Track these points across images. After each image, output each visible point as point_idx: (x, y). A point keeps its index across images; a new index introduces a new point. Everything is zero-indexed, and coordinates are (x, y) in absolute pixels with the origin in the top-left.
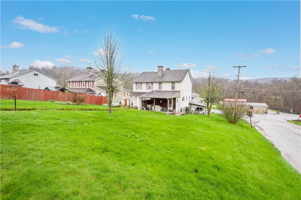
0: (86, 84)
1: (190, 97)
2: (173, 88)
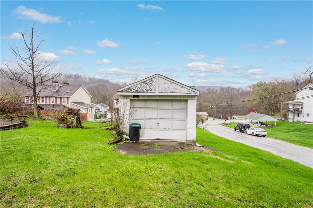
0: (56, 100)
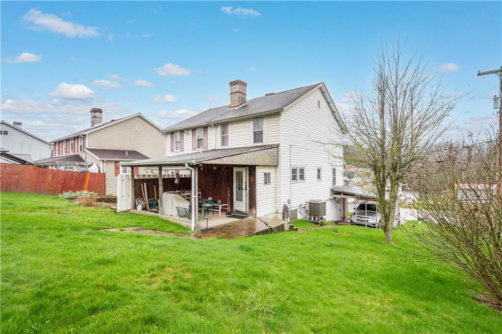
0: (75, 144)
1: (334, 170)
2: (258, 136)
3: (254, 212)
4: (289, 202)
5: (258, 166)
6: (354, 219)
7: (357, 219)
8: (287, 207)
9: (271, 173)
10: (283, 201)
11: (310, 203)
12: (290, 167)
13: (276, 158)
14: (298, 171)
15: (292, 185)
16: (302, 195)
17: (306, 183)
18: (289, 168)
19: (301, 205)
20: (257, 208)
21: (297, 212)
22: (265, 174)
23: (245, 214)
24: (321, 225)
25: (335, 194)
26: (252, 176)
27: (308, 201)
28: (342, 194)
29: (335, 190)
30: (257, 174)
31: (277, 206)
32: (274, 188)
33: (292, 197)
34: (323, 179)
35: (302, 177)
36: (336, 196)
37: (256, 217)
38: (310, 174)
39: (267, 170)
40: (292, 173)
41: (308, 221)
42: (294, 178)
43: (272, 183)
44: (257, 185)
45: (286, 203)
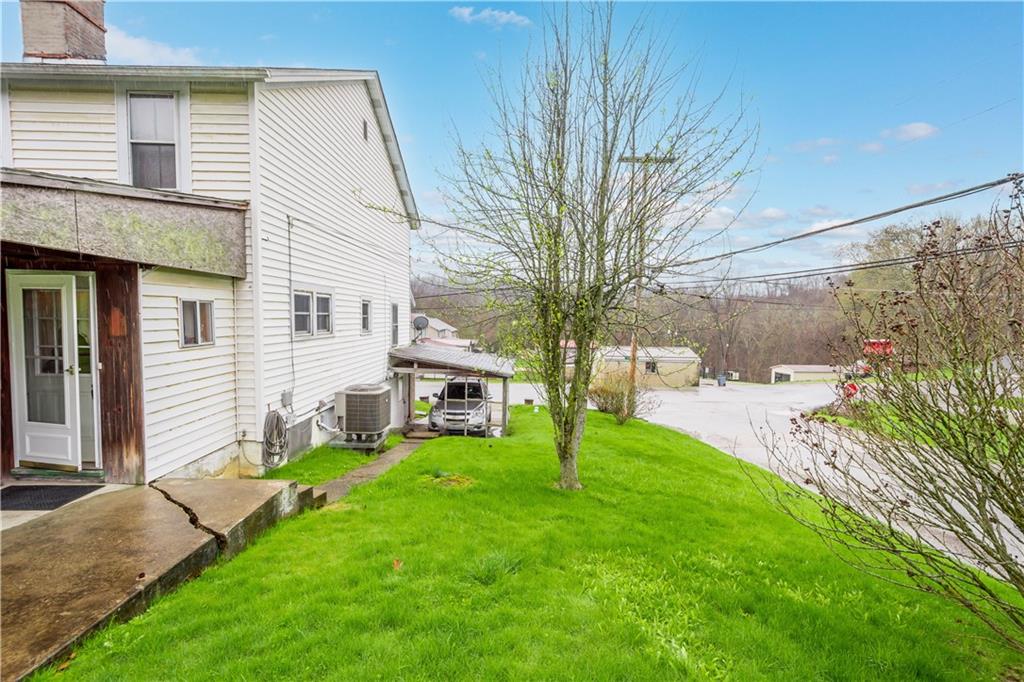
1: (395, 308)
3: (131, 460)
4: (286, 400)
5: (147, 267)
6: (440, 420)
7: (448, 420)
8: (279, 418)
9: (216, 305)
10: (267, 400)
11: (348, 396)
12: (290, 288)
13: (236, 250)
14: (314, 305)
15: (295, 345)
16: (325, 374)
17: (336, 340)
18: (287, 291)
19: (322, 403)
20: (148, 443)
21: (310, 429)
22: (189, 307)
23: (82, 476)
24: (379, 452)
25: (397, 366)
26: (116, 313)
27: (342, 389)
28: (416, 366)
29: (399, 355)
30: (143, 302)
31: (242, 419)
32: (231, 360)
33: (297, 383)
34: (374, 331)
35: (324, 323)
36: (398, 370)
37: (139, 484)
38: (344, 315)
39: (197, 293)
40: (296, 311)
41: (344, 449)
42: (301, 324)
43: (218, 342)
44: (145, 350)
45: (276, 406)
